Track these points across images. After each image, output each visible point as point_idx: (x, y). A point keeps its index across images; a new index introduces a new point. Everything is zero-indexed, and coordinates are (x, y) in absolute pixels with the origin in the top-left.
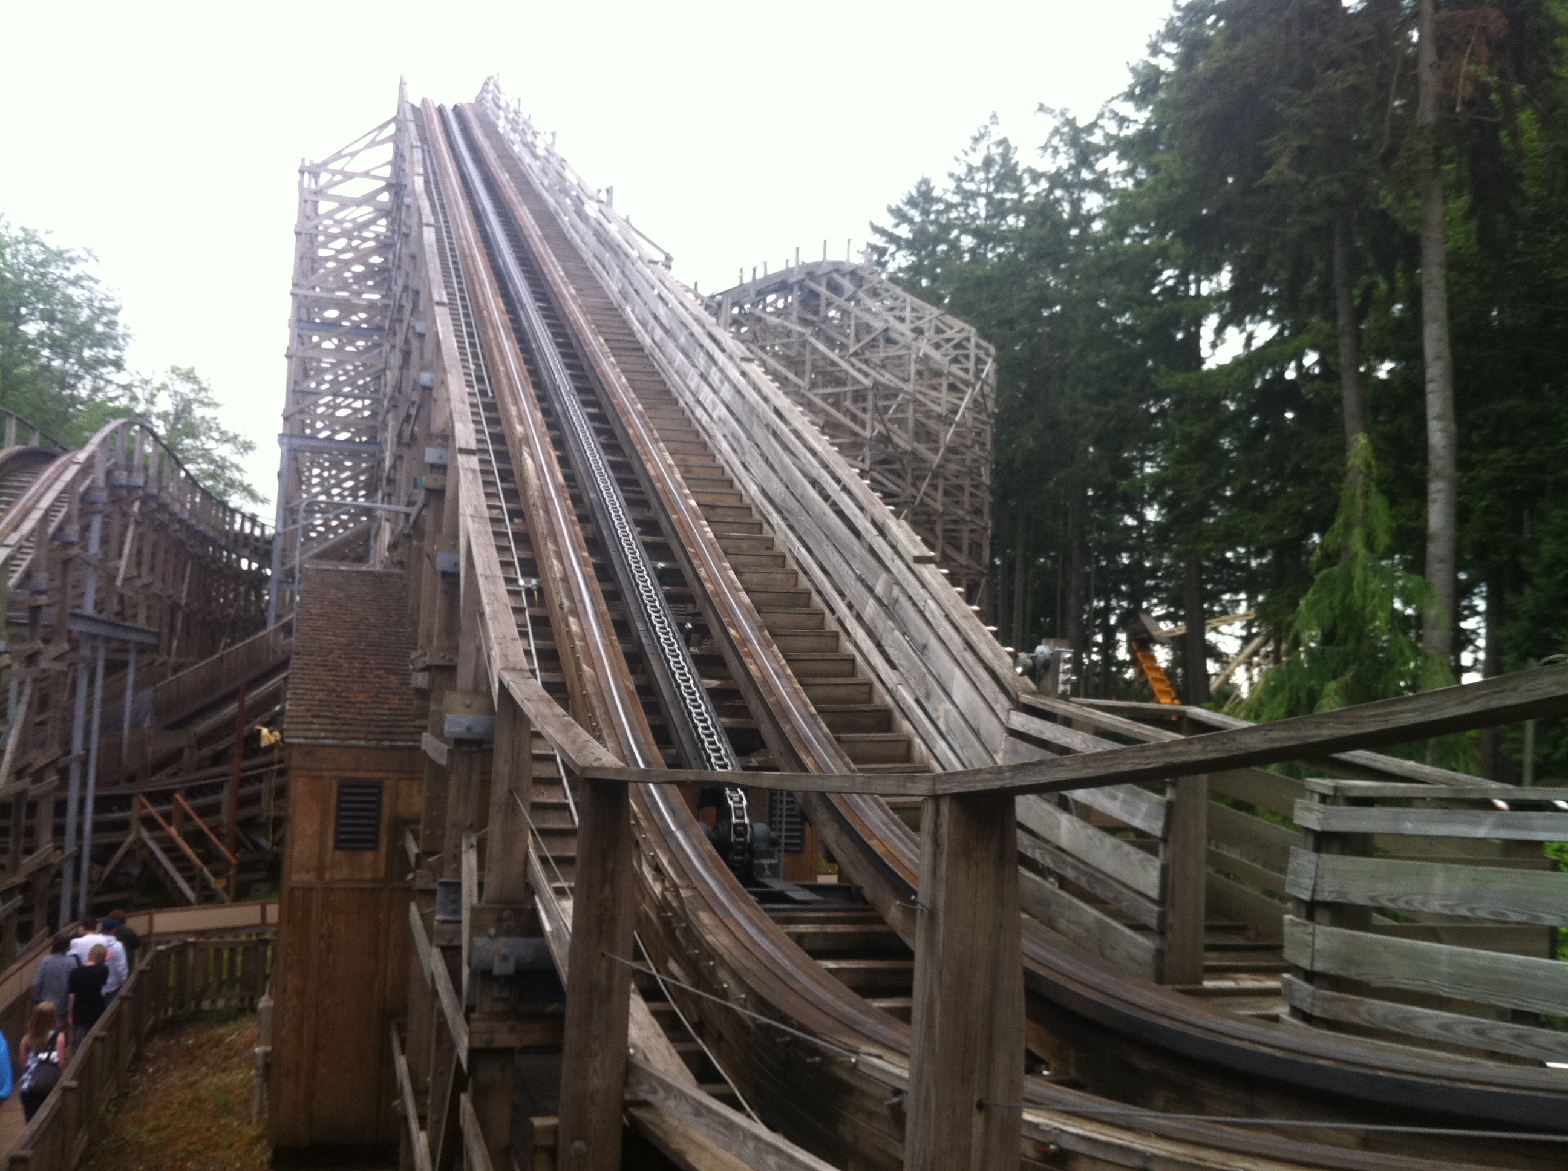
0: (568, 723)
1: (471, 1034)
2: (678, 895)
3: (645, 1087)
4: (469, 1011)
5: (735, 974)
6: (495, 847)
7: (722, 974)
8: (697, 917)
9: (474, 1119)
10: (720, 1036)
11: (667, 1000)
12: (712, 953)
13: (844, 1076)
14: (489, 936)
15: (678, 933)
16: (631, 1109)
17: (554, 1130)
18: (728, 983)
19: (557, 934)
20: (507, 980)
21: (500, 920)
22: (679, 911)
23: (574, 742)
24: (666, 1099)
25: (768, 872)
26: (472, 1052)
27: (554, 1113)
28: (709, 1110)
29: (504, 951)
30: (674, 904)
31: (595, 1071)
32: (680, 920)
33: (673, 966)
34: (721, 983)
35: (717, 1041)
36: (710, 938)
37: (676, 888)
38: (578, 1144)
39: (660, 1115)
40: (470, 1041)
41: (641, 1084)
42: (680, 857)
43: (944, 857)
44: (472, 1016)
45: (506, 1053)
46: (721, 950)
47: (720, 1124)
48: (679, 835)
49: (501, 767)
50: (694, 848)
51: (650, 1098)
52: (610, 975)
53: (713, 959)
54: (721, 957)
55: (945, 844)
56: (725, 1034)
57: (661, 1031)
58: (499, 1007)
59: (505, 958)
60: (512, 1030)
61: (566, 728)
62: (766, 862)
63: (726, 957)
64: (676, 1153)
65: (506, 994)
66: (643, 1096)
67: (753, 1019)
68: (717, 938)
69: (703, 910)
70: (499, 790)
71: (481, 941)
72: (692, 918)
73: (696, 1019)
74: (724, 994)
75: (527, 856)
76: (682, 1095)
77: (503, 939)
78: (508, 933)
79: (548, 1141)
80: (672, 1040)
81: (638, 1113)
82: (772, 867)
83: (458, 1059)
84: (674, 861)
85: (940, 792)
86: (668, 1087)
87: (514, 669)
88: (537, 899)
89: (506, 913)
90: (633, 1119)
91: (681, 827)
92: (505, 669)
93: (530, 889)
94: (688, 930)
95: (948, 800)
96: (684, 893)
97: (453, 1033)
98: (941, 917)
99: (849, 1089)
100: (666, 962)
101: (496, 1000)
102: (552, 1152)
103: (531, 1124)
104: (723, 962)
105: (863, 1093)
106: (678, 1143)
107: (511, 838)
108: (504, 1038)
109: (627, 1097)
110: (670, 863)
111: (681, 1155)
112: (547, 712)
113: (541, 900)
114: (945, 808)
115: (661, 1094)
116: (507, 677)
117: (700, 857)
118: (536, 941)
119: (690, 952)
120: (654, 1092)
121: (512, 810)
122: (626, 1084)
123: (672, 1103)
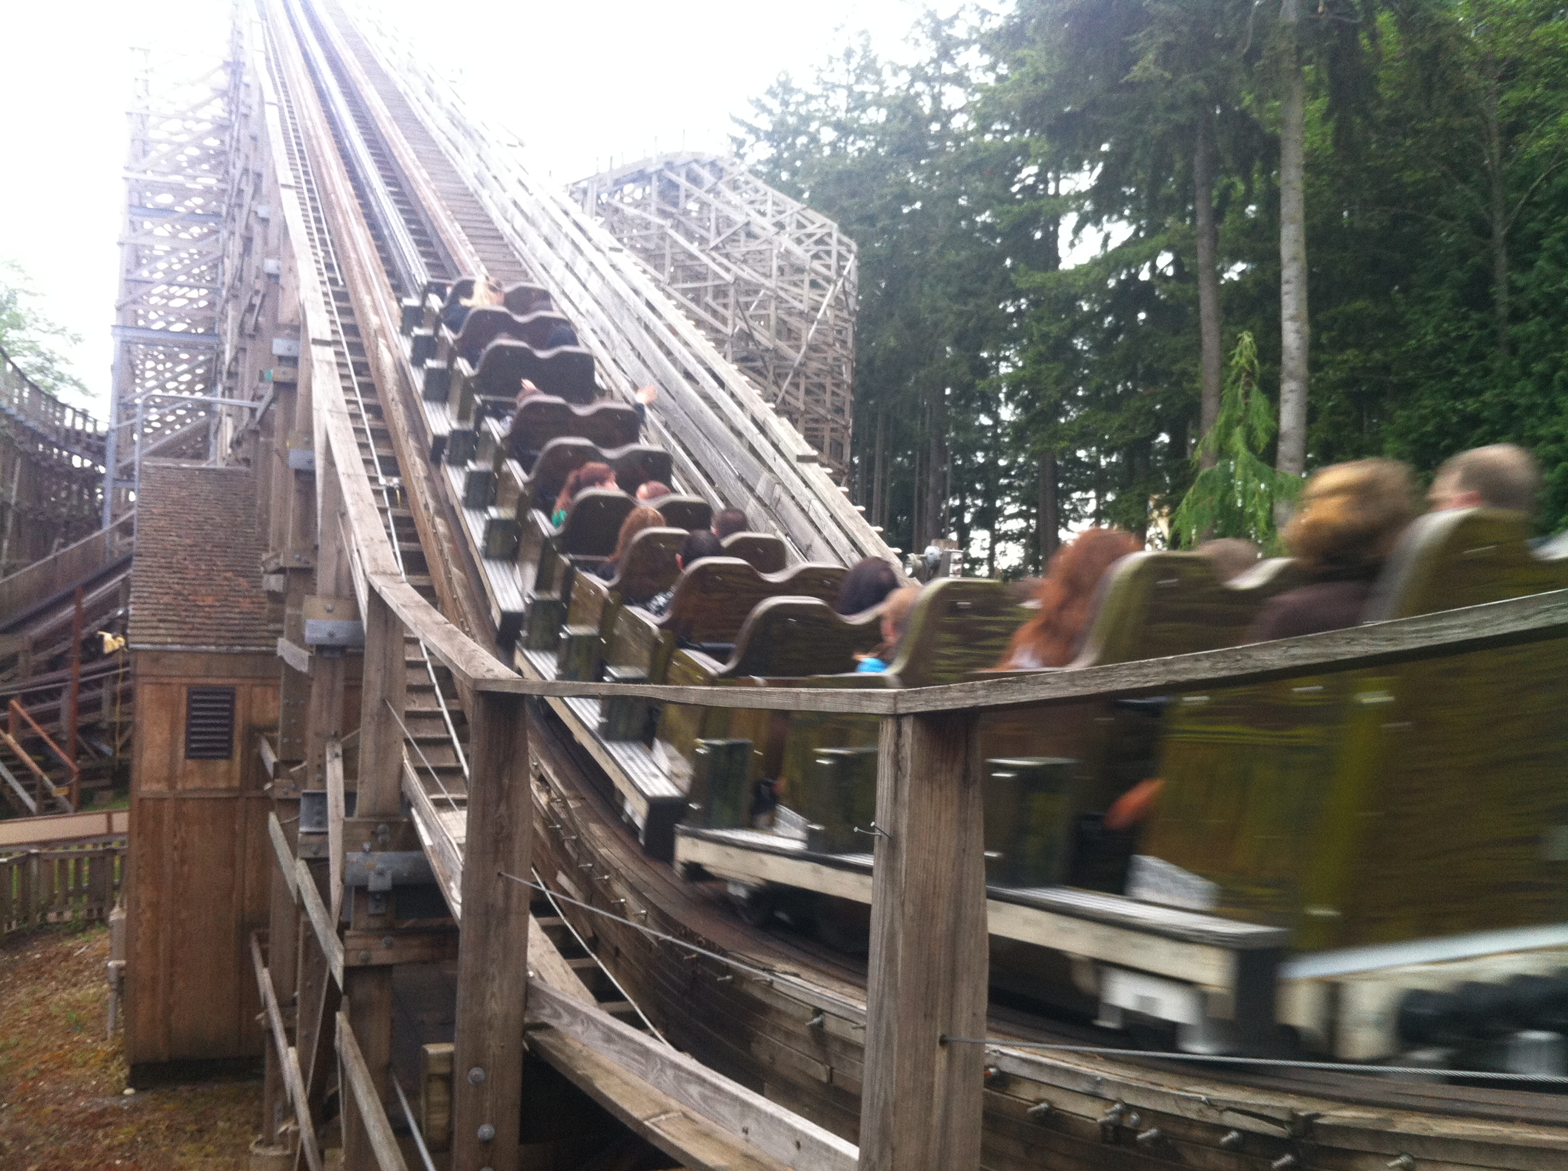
0: (450, 631)
1: (346, 952)
2: (565, 807)
3: (548, 1011)
4: (342, 929)
5: (633, 888)
6: (366, 757)
7: (619, 888)
8: (588, 829)
9: (353, 1040)
10: (617, 951)
11: (557, 915)
12: (606, 867)
13: (758, 994)
14: (364, 851)
15: (567, 846)
16: (530, 1033)
17: (450, 1058)
18: (626, 898)
19: (441, 851)
20: (383, 896)
21: (374, 834)
22: (570, 826)
23: (461, 651)
24: (571, 1024)
26: (348, 971)
27: (450, 1040)
28: (621, 1036)
29: (379, 866)
30: (563, 816)
31: (493, 995)
32: (569, 832)
33: (562, 879)
34: (618, 898)
35: (614, 957)
36: (603, 851)
37: (563, 800)
38: (476, 1072)
39: (562, 1039)
40: (345, 960)
41: (543, 1007)
43: (908, 779)
44: (348, 933)
45: (385, 969)
47: (634, 1051)
49: (372, 674)
51: (553, 1022)
52: (507, 896)
53: (608, 873)
54: (617, 870)
55: (908, 766)
56: (623, 950)
57: (554, 949)
58: (376, 923)
59: (381, 873)
60: (390, 946)
61: (449, 636)
63: (623, 871)
64: (581, 1078)
65: (381, 910)
66: (546, 1020)
67: (657, 938)
70: (371, 700)
71: (355, 856)
72: (582, 831)
73: (590, 934)
74: (621, 910)
75: (402, 767)
76: (590, 1020)
77: (378, 854)
78: (384, 847)
79: (443, 1069)
80: (566, 956)
81: (538, 1037)
83: (332, 978)
85: (902, 711)
86: (573, 1012)
87: (384, 573)
88: (414, 811)
89: (381, 827)
90: (532, 1043)
92: (376, 573)
93: (406, 803)
94: (578, 843)
95: (911, 719)
96: (571, 804)
97: (325, 949)
98: (904, 845)
99: (764, 1008)
100: (556, 875)
101: (372, 916)
102: (448, 1080)
103: (426, 1052)
104: (619, 876)
105: (779, 1012)
106: (584, 1069)
107: (384, 751)
108: (381, 955)
109: (527, 1020)
110: (555, 773)
111: (588, 1081)
112: (426, 619)
113: (419, 813)
114: (907, 728)
115: (566, 1019)
116: (378, 583)
118: (415, 854)
119: (582, 866)
120: (557, 1016)
121: (384, 719)
122: (526, 1008)
123: (579, 1028)
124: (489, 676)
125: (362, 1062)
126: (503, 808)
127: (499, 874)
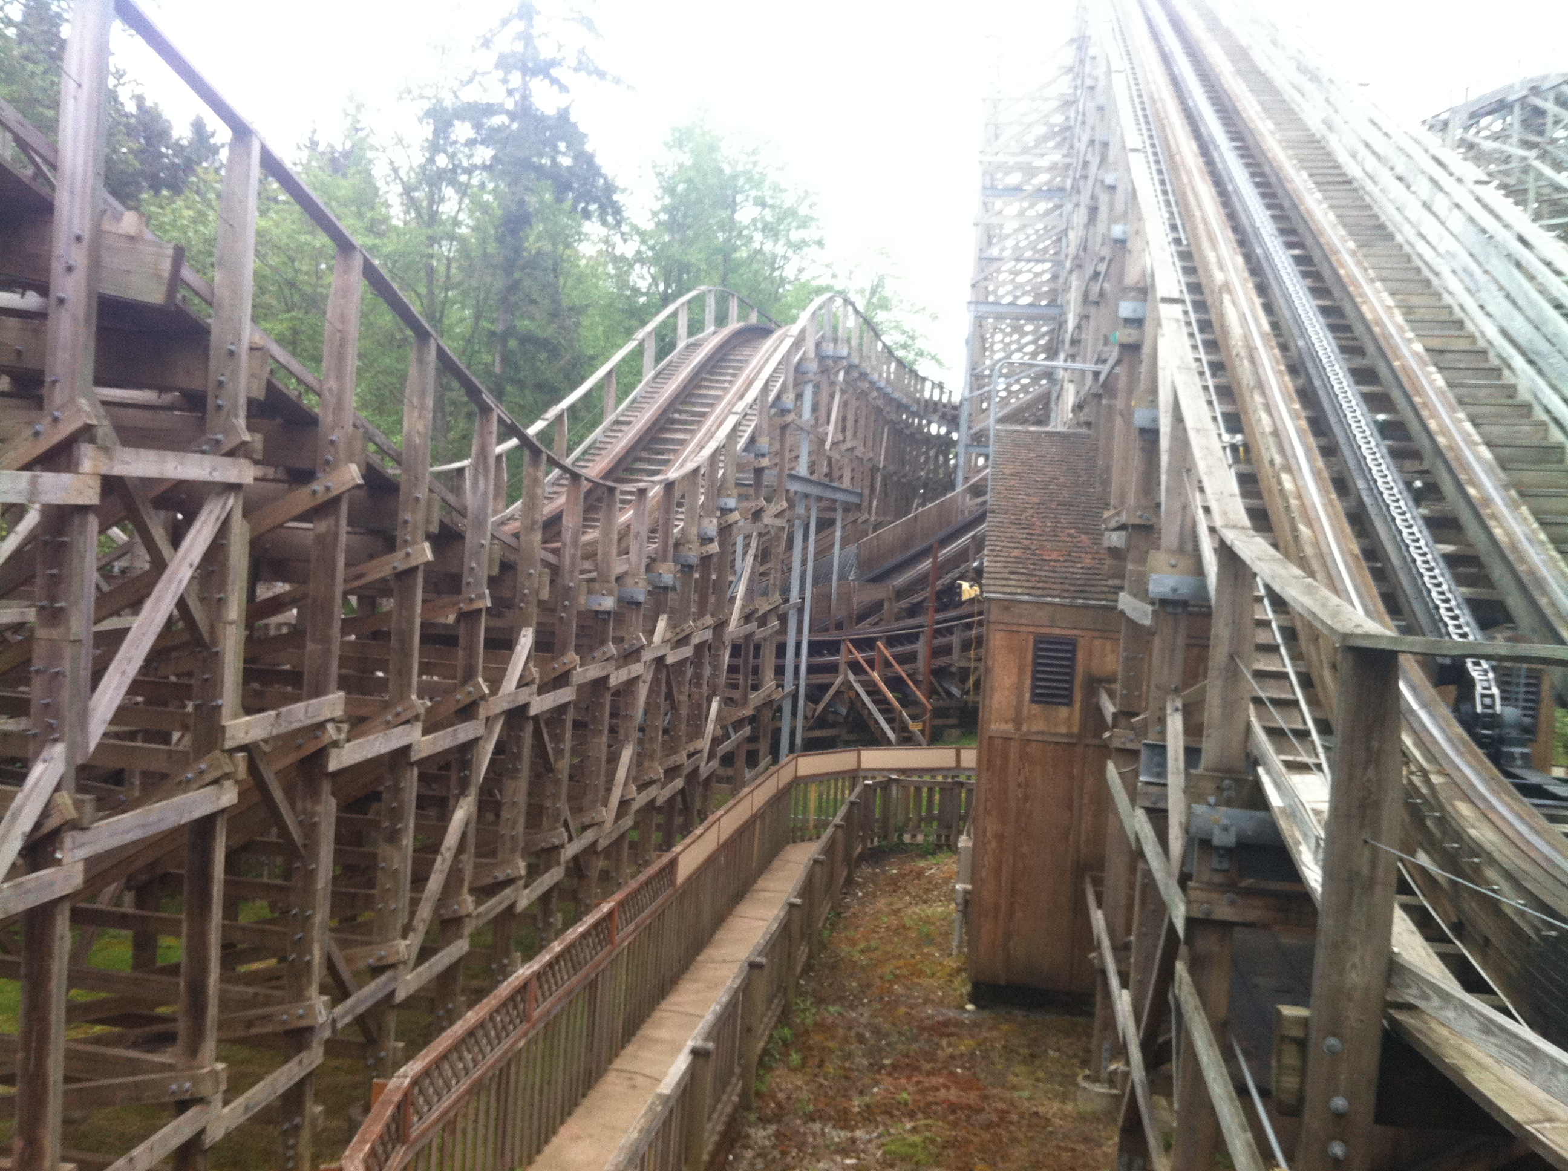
0: (1309, 586)
1: (1188, 903)
2: (1427, 781)
3: (1414, 991)
4: (1184, 880)
5: (1508, 876)
6: (1213, 711)
7: (1490, 873)
8: (1453, 806)
9: (1193, 991)
10: (1487, 941)
12: (1475, 849)
14: (1209, 805)
15: (1429, 823)
16: (1391, 1011)
17: (1305, 1022)
19: (1293, 812)
20: (1227, 852)
21: (1219, 789)
22: (1432, 801)
24: (1442, 1008)
25: (1519, 762)
26: (1190, 921)
27: (1305, 1004)
28: (1503, 1029)
29: (1225, 821)
30: (1424, 790)
31: (1354, 966)
32: (1432, 809)
33: (1422, 858)
34: (1489, 884)
36: (1473, 832)
37: (1425, 774)
38: (1332, 1041)
39: (1427, 1022)
40: (1188, 911)
41: (1409, 986)
42: (1426, 739)
44: (1190, 884)
45: (1226, 926)
46: (1488, 847)
47: (1519, 1048)
48: (1423, 715)
49: (1221, 631)
50: (1442, 730)
51: (1421, 1004)
52: (1373, 864)
53: (1478, 856)
54: (1489, 854)
56: (1493, 939)
58: (1218, 878)
59: (1225, 829)
60: (1232, 903)
61: (1309, 591)
62: (1517, 750)
63: (1496, 855)
64: (1448, 1066)
65: (1225, 866)
66: (1412, 1000)
68: (1481, 833)
69: (1461, 800)
70: (1219, 654)
71: (1200, 809)
72: (1449, 808)
73: (1453, 919)
75: (1248, 726)
76: (1466, 1008)
77: (1224, 809)
78: (1229, 803)
79: (1297, 1032)
80: (1428, 939)
81: (1400, 1016)
82: (1524, 756)
83: (1172, 927)
84: (1420, 743)
86: (1446, 997)
87: (1235, 527)
88: (1261, 770)
89: (1227, 782)
90: (1392, 1021)
91: (1424, 706)
92: (1226, 526)
93: (1254, 761)
94: (1442, 821)
96: (1435, 779)
97: (1165, 897)
100: (1414, 852)
101: (1216, 870)
102: (1302, 1044)
103: (1279, 1013)
104: (1492, 861)
106: (1452, 1058)
107: (1230, 707)
108: (1223, 911)
109: (1388, 998)
110: (1416, 745)
111: (1458, 1072)
112: (1282, 571)
113: (1268, 772)
115: (1436, 1002)
116: (1230, 536)
117: (1450, 740)
118: (1260, 814)
119: (1446, 845)
121: (1232, 674)
122: (1388, 984)
123: (1450, 1014)
124: (1359, 631)
125: (1203, 1014)
126: (1371, 773)
127: (1366, 842)
